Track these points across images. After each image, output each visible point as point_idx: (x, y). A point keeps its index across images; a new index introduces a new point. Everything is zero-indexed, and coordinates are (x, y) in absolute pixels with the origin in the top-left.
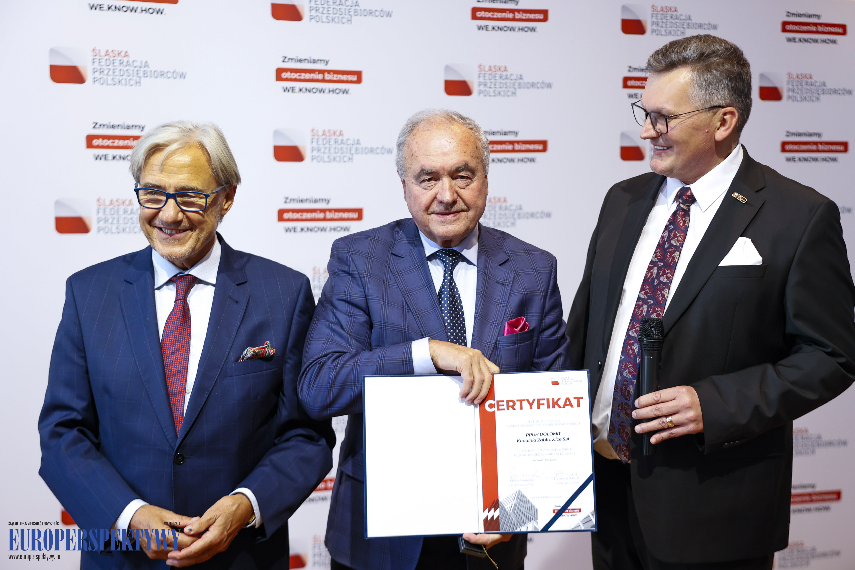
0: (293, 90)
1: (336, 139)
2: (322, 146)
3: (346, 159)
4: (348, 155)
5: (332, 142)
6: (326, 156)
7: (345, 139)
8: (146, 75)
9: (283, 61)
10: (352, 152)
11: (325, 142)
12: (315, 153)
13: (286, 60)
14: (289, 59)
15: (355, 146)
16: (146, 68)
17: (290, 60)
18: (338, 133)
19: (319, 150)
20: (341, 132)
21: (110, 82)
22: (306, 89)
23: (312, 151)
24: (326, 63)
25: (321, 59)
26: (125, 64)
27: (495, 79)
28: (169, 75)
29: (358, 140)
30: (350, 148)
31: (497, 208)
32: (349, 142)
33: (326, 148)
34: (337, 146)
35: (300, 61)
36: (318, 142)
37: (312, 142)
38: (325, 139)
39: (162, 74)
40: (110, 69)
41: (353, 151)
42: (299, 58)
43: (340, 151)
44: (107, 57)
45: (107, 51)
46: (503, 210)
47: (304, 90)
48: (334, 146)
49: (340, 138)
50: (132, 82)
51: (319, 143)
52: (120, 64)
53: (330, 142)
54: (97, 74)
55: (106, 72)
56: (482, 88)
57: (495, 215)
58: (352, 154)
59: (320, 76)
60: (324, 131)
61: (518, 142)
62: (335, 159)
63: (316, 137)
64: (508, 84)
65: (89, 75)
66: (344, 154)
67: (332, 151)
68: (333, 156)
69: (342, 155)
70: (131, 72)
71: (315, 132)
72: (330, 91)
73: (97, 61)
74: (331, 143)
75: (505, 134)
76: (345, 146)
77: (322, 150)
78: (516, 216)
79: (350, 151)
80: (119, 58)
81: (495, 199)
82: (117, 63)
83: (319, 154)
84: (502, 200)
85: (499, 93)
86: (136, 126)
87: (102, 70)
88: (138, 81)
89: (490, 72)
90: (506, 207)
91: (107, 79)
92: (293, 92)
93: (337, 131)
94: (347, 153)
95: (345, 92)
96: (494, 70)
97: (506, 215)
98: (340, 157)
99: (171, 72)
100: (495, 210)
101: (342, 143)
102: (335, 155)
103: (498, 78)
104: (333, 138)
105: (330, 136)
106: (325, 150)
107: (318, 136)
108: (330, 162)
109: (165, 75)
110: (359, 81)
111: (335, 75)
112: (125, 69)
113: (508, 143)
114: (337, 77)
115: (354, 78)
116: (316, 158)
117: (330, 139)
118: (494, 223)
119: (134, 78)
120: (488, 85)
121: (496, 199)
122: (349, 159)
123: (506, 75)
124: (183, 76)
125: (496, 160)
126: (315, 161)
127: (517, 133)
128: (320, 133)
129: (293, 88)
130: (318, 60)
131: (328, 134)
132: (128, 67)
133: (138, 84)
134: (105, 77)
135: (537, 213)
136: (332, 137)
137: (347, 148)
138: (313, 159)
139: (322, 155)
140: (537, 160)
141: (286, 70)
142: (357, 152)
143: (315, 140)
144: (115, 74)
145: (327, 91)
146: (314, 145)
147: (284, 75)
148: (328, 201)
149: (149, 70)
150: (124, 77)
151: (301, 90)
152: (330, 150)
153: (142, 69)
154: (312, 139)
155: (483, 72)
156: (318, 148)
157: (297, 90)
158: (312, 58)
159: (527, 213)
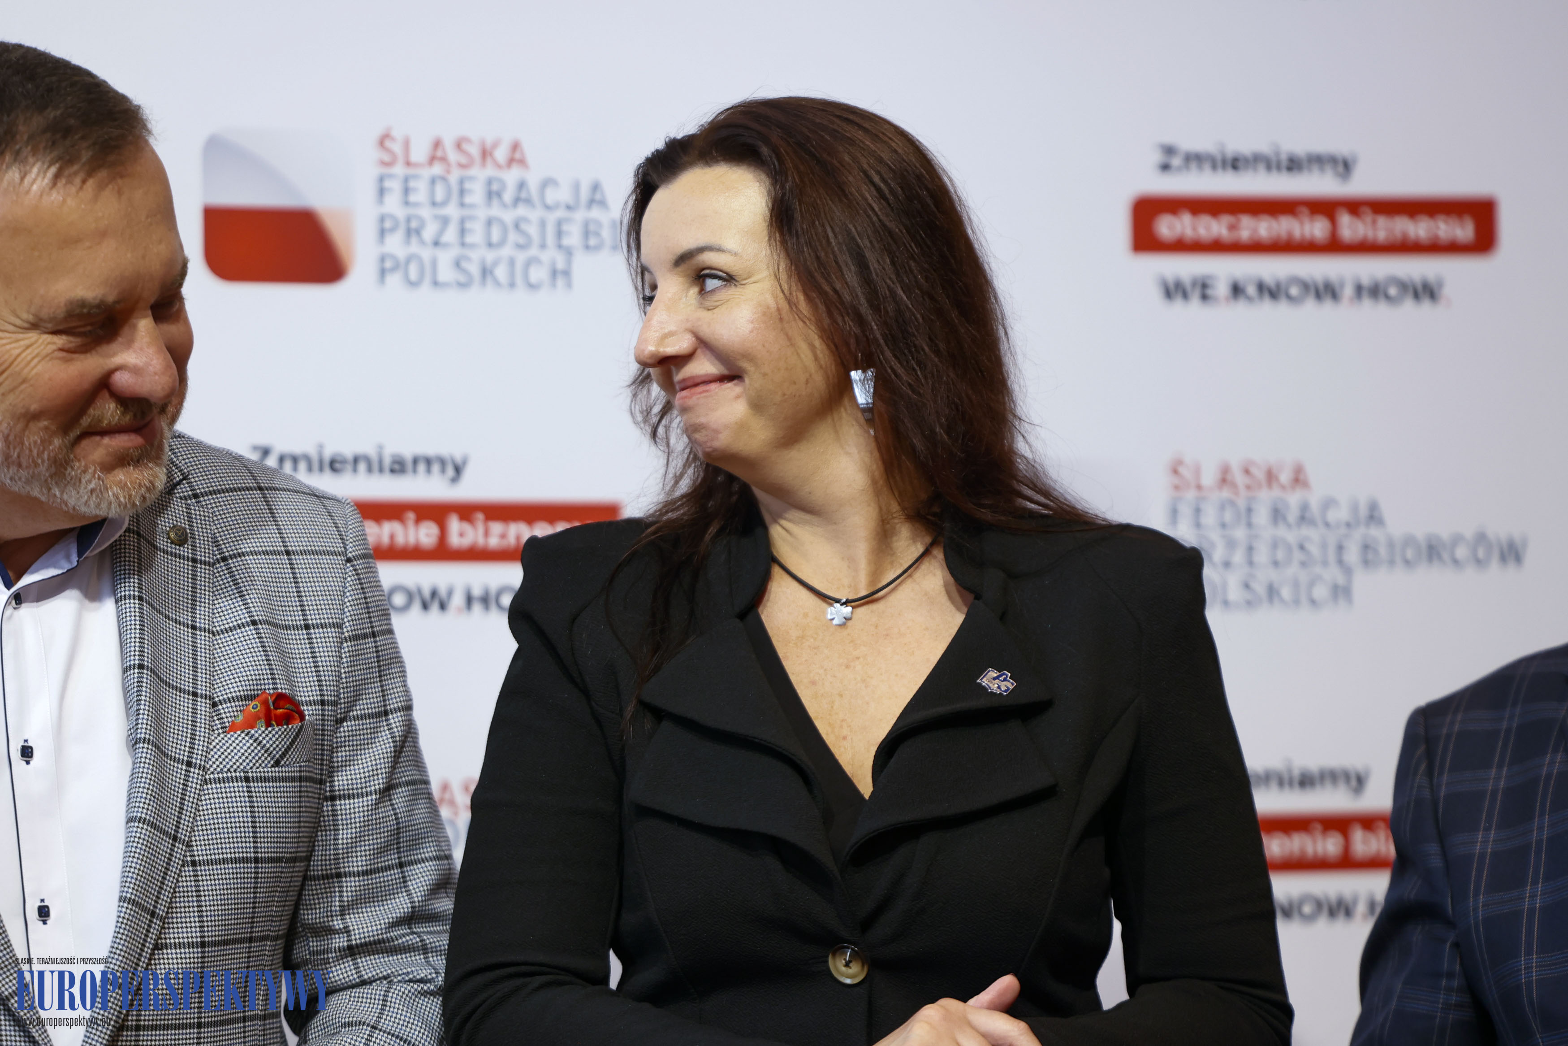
1: (489, 182)
2: (426, 213)
3: (538, 274)
4: (551, 255)
5: (476, 195)
6: (445, 258)
7: (533, 182)
10: (566, 242)
11: (440, 195)
12: (395, 244)
15: (580, 215)
18: (501, 154)
19: (412, 232)
20: (515, 146)
23: (382, 233)
29: (596, 187)
30: (559, 223)
31: (1262, 517)
32: (551, 196)
33: (445, 221)
34: (496, 211)
36: (406, 191)
37: (382, 192)
38: (444, 179)
41: (573, 238)
43: (513, 237)
46: (1289, 526)
48: (482, 213)
49: (511, 177)
51: (412, 198)
53: (462, 192)
57: (1250, 549)
58: (569, 252)
60: (437, 144)
61: (1355, 207)
62: (486, 272)
63: (399, 170)
66: (534, 251)
67: (476, 236)
68: (478, 256)
69: (521, 257)
71: (397, 148)
74: (468, 200)
75: (1294, 165)
76: (534, 215)
77: (429, 233)
78: (1352, 555)
79: (559, 234)
81: (1247, 472)
83: (414, 247)
84: (1285, 477)
90: (1305, 508)
93: (496, 145)
94: (543, 246)
97: (1302, 547)
98: (512, 262)
100: (1249, 525)
101: (517, 201)
102: (490, 256)
104: (480, 174)
105: (462, 166)
106: (441, 232)
107: (408, 164)
108: (462, 286)
113: (1305, 210)
116: (395, 268)
117: (461, 182)
118: (1247, 586)
121: (1255, 471)
122: (554, 273)
125: (1251, 290)
126: (394, 280)
127: (1347, 167)
128: (419, 153)
131: (453, 156)
135: (1457, 539)
136: (474, 171)
137: (543, 224)
138: (383, 273)
139: (426, 254)
140: (1447, 291)
142: (592, 242)
143: (394, 185)
146: (393, 204)
148: (458, 470)
152: (463, 232)
154: (381, 179)
156: (408, 220)
159: (1409, 541)
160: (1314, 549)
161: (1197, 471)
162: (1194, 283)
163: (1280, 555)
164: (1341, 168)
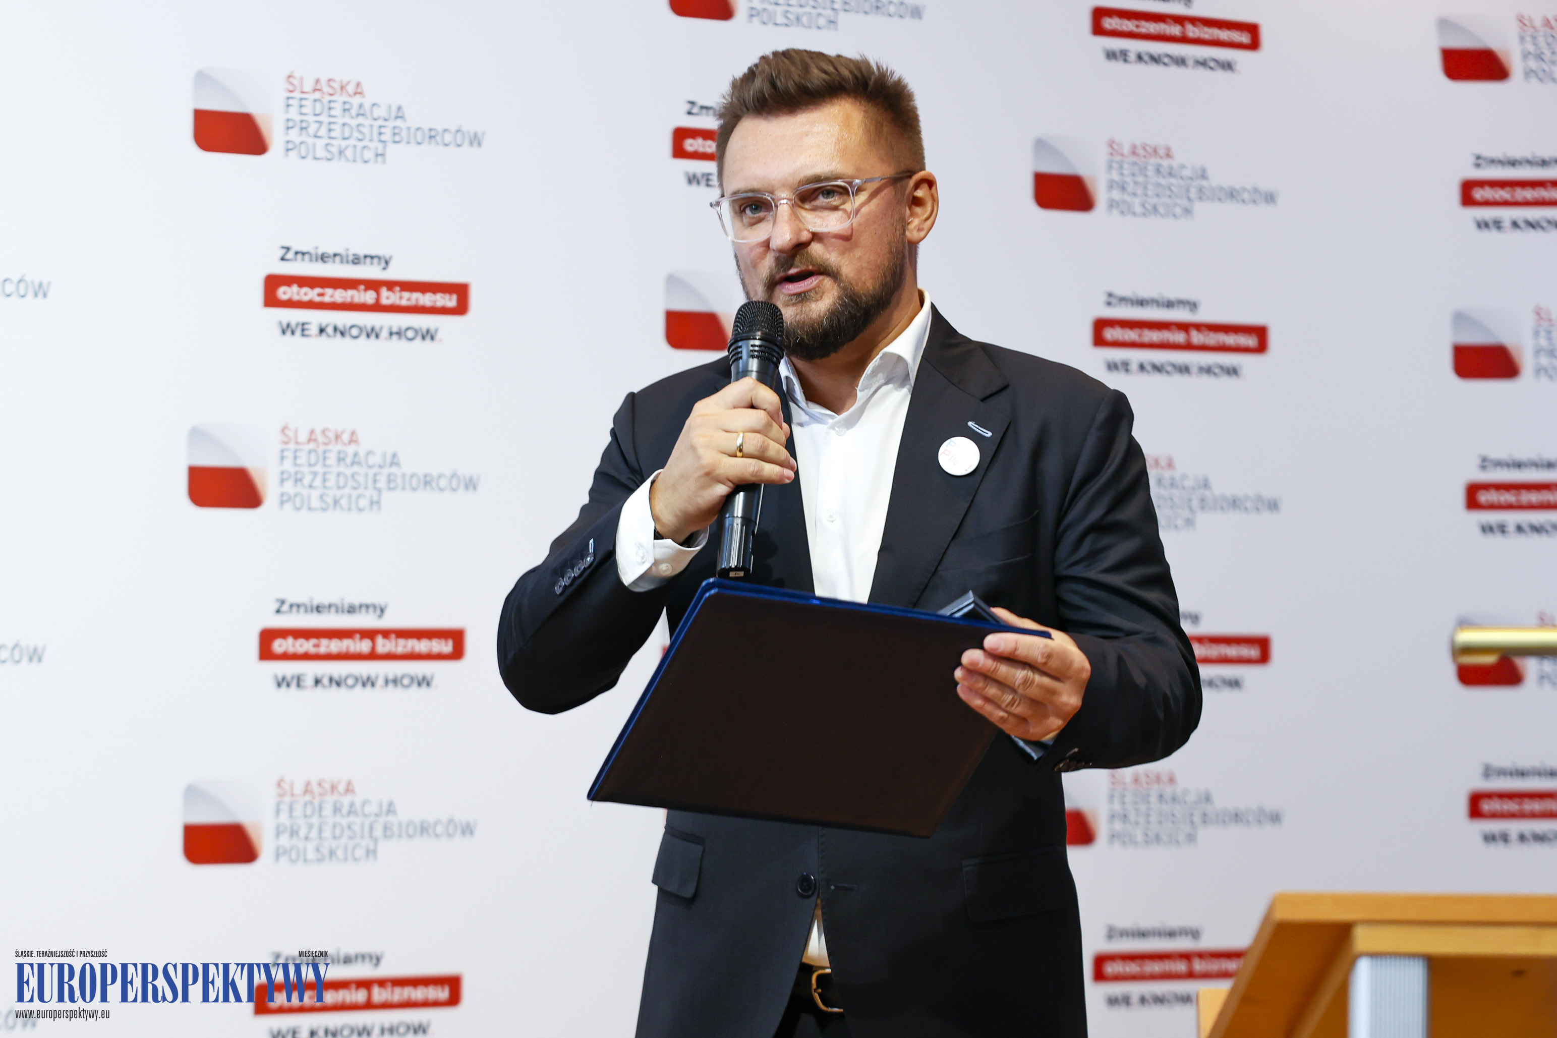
27: (330, 116)
46: (347, 465)
56: (294, 135)
57: (325, 478)
64: (366, 130)
78: (382, 483)
81: (324, 434)
84: (345, 438)
85: (341, 152)
89: (317, 95)
97: (353, 478)
100: (325, 464)
103: (337, 111)
118: (322, 498)
121: (329, 434)
123: (361, 106)
125: (330, 331)
127: (387, 263)
135: (441, 476)
140: (440, 335)
155: (297, 94)
159: (414, 476)
160: (361, 479)
161: (296, 432)
162: (297, 324)
163: (342, 483)
164: (383, 264)
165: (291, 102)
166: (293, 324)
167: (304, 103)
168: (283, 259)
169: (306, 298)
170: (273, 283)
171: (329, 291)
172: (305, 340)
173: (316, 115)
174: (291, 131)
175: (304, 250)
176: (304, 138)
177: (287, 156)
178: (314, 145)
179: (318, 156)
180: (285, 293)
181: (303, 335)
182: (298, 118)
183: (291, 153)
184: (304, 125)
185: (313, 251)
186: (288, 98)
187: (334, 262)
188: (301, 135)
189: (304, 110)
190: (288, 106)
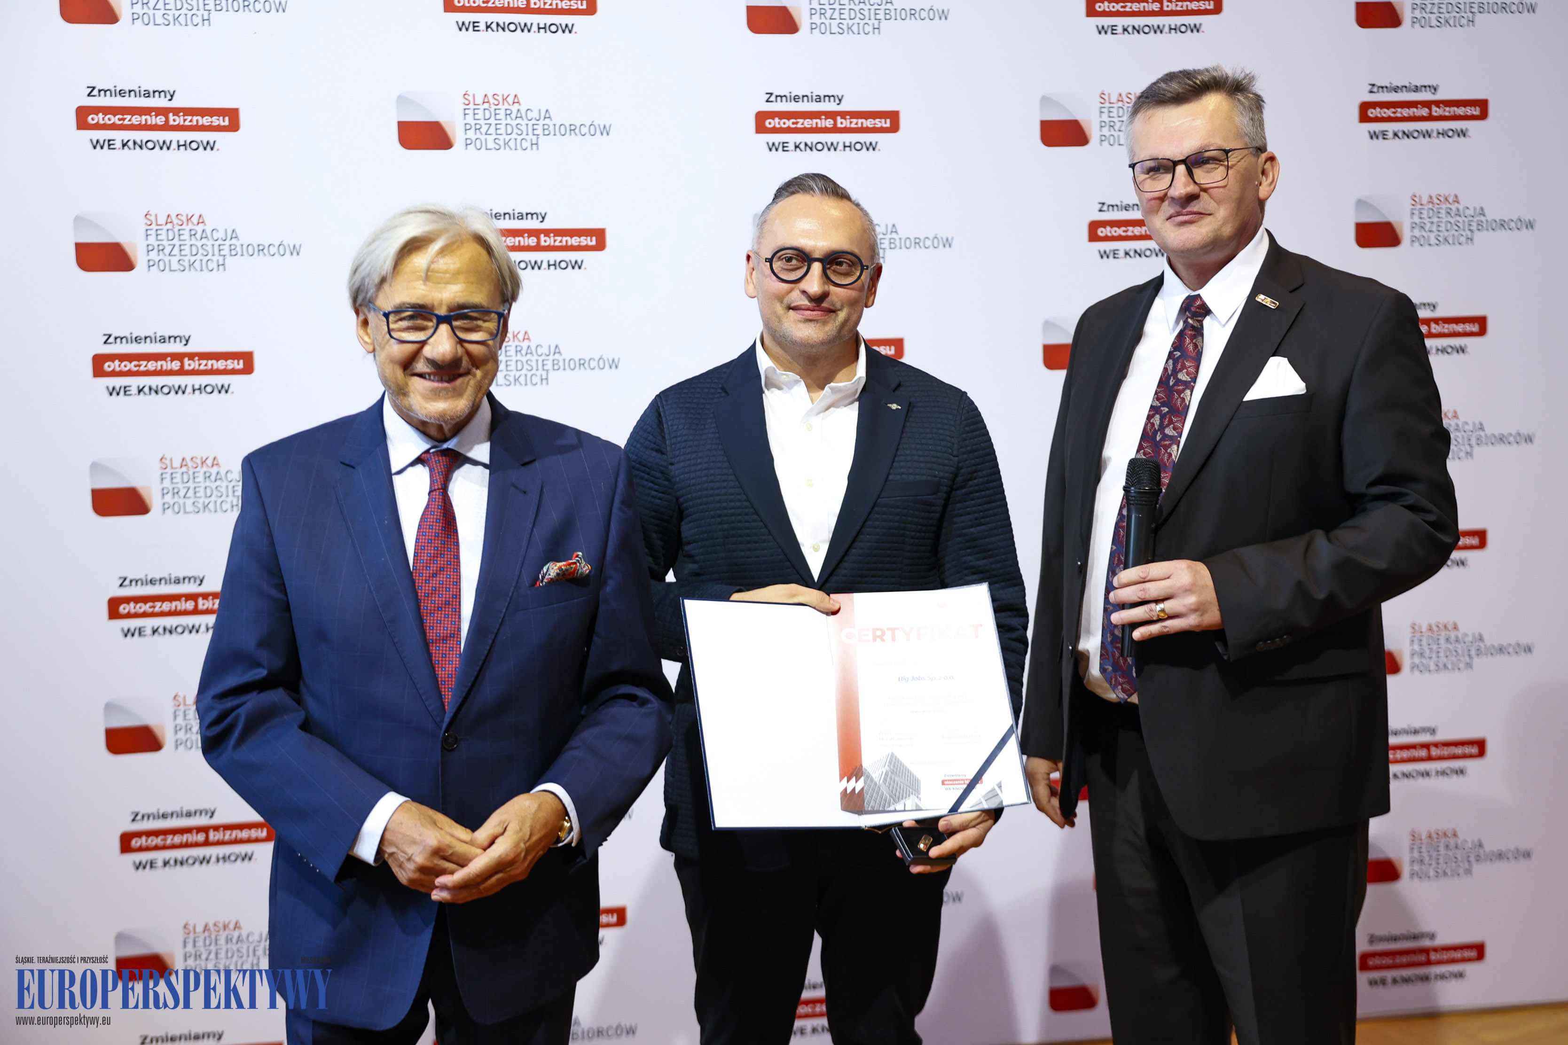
0: (783, 147)
8: (546, 132)
9: (767, 101)
13: (773, 98)
14: (777, 96)
16: (547, 121)
17: (779, 98)
21: (491, 144)
22: (806, 145)
24: (837, 101)
25: (830, 94)
26: (513, 116)
28: (584, 130)
35: (796, 99)
39: (572, 129)
40: (490, 124)
42: (793, 95)
44: (486, 106)
45: (486, 96)
47: (802, 146)
50: (526, 144)
52: (506, 115)
54: (471, 134)
55: (484, 130)
56: (1106, 131)
59: (829, 123)
65: (458, 136)
70: (524, 128)
72: (845, 147)
73: (470, 112)
80: (506, 106)
82: (502, 115)
86: (532, 215)
87: (478, 127)
88: (534, 142)
89: (1120, 104)
91: (486, 139)
92: (784, 151)
95: (872, 147)
96: (1126, 99)
99: (585, 126)
109: (577, 131)
110: (894, 128)
111: (855, 121)
112: (514, 123)
114: (856, 124)
115: (887, 124)
119: (528, 138)
120: (1117, 128)
124: (605, 131)
129: (783, 143)
130: (825, 96)
132: (519, 121)
133: (534, 147)
134: (483, 137)
141: (772, 115)
144: (499, 131)
145: (841, 147)
147: (769, 123)
149: (551, 123)
150: (514, 136)
151: (797, 147)
153: (541, 122)
155: (1107, 105)
157: (791, 146)
158: (814, 94)
165: (1103, 110)
166: (1108, 252)
167: (1111, 110)
168: (1100, 211)
169: (1115, 234)
170: (1094, 226)
171: (1131, 229)
172: (1116, 260)
173: (1119, 117)
174: (1103, 129)
175: (1113, 203)
176: (1113, 132)
177: (1101, 145)
178: (1119, 136)
179: (1121, 143)
180: (1102, 232)
181: (1114, 258)
182: (1107, 120)
183: (1103, 143)
184: (1112, 124)
185: (1119, 204)
186: (1101, 108)
187: (1133, 210)
188: (1110, 131)
189: (1111, 115)
190: (1101, 112)
